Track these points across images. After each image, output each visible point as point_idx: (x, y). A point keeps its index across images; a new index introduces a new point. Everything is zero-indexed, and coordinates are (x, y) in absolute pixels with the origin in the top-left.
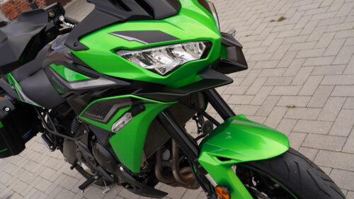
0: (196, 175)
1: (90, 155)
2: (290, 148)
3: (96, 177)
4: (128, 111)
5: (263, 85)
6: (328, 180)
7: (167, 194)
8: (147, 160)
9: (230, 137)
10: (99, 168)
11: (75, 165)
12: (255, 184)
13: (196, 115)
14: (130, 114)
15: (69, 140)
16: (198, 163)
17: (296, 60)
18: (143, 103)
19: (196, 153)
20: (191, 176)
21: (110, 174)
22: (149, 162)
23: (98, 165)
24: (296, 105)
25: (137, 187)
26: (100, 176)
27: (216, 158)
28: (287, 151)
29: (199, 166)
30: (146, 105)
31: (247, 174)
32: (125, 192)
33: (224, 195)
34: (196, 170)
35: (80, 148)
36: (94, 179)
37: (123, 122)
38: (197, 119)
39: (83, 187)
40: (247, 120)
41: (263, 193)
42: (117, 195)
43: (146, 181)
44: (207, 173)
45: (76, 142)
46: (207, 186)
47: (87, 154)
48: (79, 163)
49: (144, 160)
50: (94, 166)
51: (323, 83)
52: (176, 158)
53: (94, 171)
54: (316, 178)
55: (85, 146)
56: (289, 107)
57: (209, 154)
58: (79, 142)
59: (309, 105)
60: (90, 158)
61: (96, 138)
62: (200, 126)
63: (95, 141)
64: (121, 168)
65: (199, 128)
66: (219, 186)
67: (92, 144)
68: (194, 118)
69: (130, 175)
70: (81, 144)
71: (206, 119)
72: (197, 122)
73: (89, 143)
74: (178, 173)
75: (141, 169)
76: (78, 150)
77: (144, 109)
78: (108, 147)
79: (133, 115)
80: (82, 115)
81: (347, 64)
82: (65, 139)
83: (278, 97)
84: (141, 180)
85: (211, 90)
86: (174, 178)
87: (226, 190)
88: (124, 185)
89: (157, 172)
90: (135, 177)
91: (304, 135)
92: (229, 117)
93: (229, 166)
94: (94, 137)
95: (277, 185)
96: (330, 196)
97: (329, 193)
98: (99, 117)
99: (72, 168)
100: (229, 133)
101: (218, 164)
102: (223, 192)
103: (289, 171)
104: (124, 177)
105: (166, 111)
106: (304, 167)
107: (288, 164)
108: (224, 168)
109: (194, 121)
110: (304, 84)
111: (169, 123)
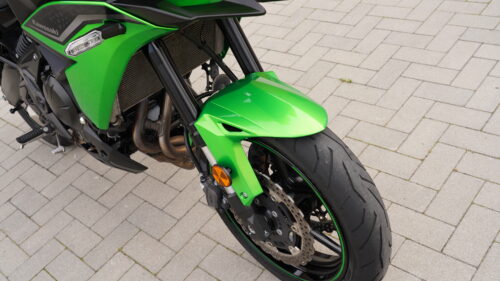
0: (190, 148)
1: (40, 94)
2: (327, 128)
3: (46, 129)
4: (98, 29)
5: (315, 45)
6: (366, 180)
7: (146, 168)
8: (123, 114)
9: (249, 100)
10: (52, 117)
11: (18, 108)
12: (271, 172)
13: (208, 62)
14: (100, 33)
15: (12, 68)
16: (194, 129)
17: (369, 17)
18: (123, 20)
19: (195, 115)
20: (184, 149)
21: (67, 128)
22: (124, 118)
23: (50, 111)
24: (353, 80)
25: (102, 152)
26: (52, 129)
27: (221, 126)
28: (322, 132)
29: (195, 134)
30: (127, 25)
31: (264, 158)
32: (89, 159)
33: (224, 180)
34: (191, 141)
35: (25, 82)
36: (42, 132)
37: (87, 44)
38: (209, 69)
39: (23, 140)
40: (277, 81)
41: (277, 185)
42: (78, 162)
43: (118, 144)
44: (205, 145)
45: (21, 72)
46: (204, 166)
47: (35, 93)
48: (24, 105)
49: (117, 112)
50: (45, 112)
51: (397, 56)
52: (167, 121)
53: (43, 119)
54: (352, 174)
55: (33, 79)
56: (343, 81)
57: (212, 119)
58: (26, 72)
59: (370, 84)
60: (38, 99)
61: (50, 70)
62: (211, 80)
63: (49, 73)
64: (82, 120)
65: (209, 83)
66: (218, 165)
67: (43, 77)
68: (205, 67)
69: (96, 132)
70: (28, 75)
71: (221, 72)
72: (208, 73)
73: (39, 76)
74: (167, 141)
75: (111, 125)
76: (22, 84)
77: (123, 31)
78: (64, 82)
79: (105, 36)
80: (27, 25)
81: (434, 37)
82: (5, 65)
83: (332, 65)
84: (111, 142)
85: (231, 20)
86: (160, 148)
87: (226, 172)
88: (86, 146)
89: (136, 136)
90: (102, 136)
91: (353, 122)
92: (253, 72)
93: (238, 140)
94: (47, 68)
95: (300, 179)
96: (364, 201)
97: (365, 197)
98: (53, 31)
99: (13, 111)
100: (248, 94)
101: (222, 135)
102: (223, 175)
103: (318, 158)
104: (86, 135)
105: (159, 41)
106: (339, 156)
107: (320, 150)
108: (230, 142)
109: (204, 72)
110: (371, 53)
111: (162, 62)
